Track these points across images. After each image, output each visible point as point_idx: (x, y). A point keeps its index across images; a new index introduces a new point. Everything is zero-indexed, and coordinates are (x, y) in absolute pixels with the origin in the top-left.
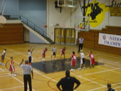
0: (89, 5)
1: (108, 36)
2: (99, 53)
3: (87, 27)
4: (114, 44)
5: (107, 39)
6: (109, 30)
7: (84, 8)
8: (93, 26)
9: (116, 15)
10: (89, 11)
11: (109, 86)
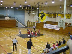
0: (40, 13)
1: (47, 25)
2: (44, 31)
3: (40, 21)
4: (49, 27)
5: (47, 26)
6: (48, 22)
7: (39, 14)
8: (42, 21)
9: (50, 17)
10: (40, 15)
11: (48, 43)
